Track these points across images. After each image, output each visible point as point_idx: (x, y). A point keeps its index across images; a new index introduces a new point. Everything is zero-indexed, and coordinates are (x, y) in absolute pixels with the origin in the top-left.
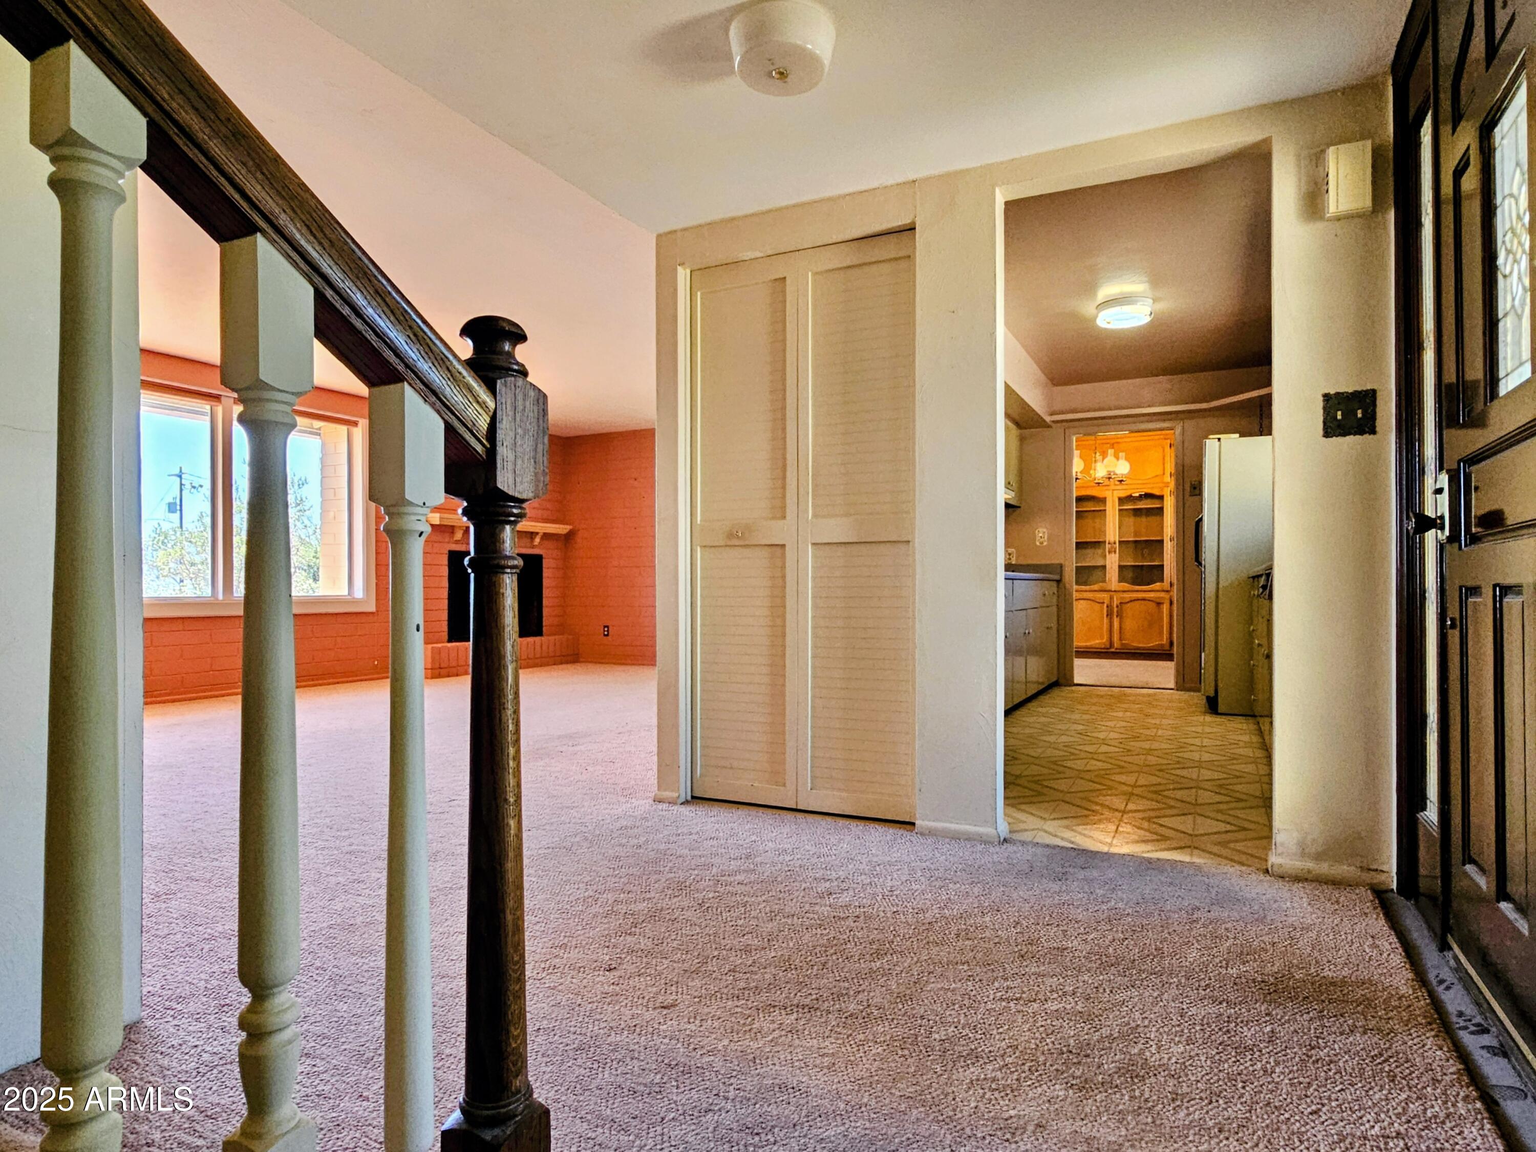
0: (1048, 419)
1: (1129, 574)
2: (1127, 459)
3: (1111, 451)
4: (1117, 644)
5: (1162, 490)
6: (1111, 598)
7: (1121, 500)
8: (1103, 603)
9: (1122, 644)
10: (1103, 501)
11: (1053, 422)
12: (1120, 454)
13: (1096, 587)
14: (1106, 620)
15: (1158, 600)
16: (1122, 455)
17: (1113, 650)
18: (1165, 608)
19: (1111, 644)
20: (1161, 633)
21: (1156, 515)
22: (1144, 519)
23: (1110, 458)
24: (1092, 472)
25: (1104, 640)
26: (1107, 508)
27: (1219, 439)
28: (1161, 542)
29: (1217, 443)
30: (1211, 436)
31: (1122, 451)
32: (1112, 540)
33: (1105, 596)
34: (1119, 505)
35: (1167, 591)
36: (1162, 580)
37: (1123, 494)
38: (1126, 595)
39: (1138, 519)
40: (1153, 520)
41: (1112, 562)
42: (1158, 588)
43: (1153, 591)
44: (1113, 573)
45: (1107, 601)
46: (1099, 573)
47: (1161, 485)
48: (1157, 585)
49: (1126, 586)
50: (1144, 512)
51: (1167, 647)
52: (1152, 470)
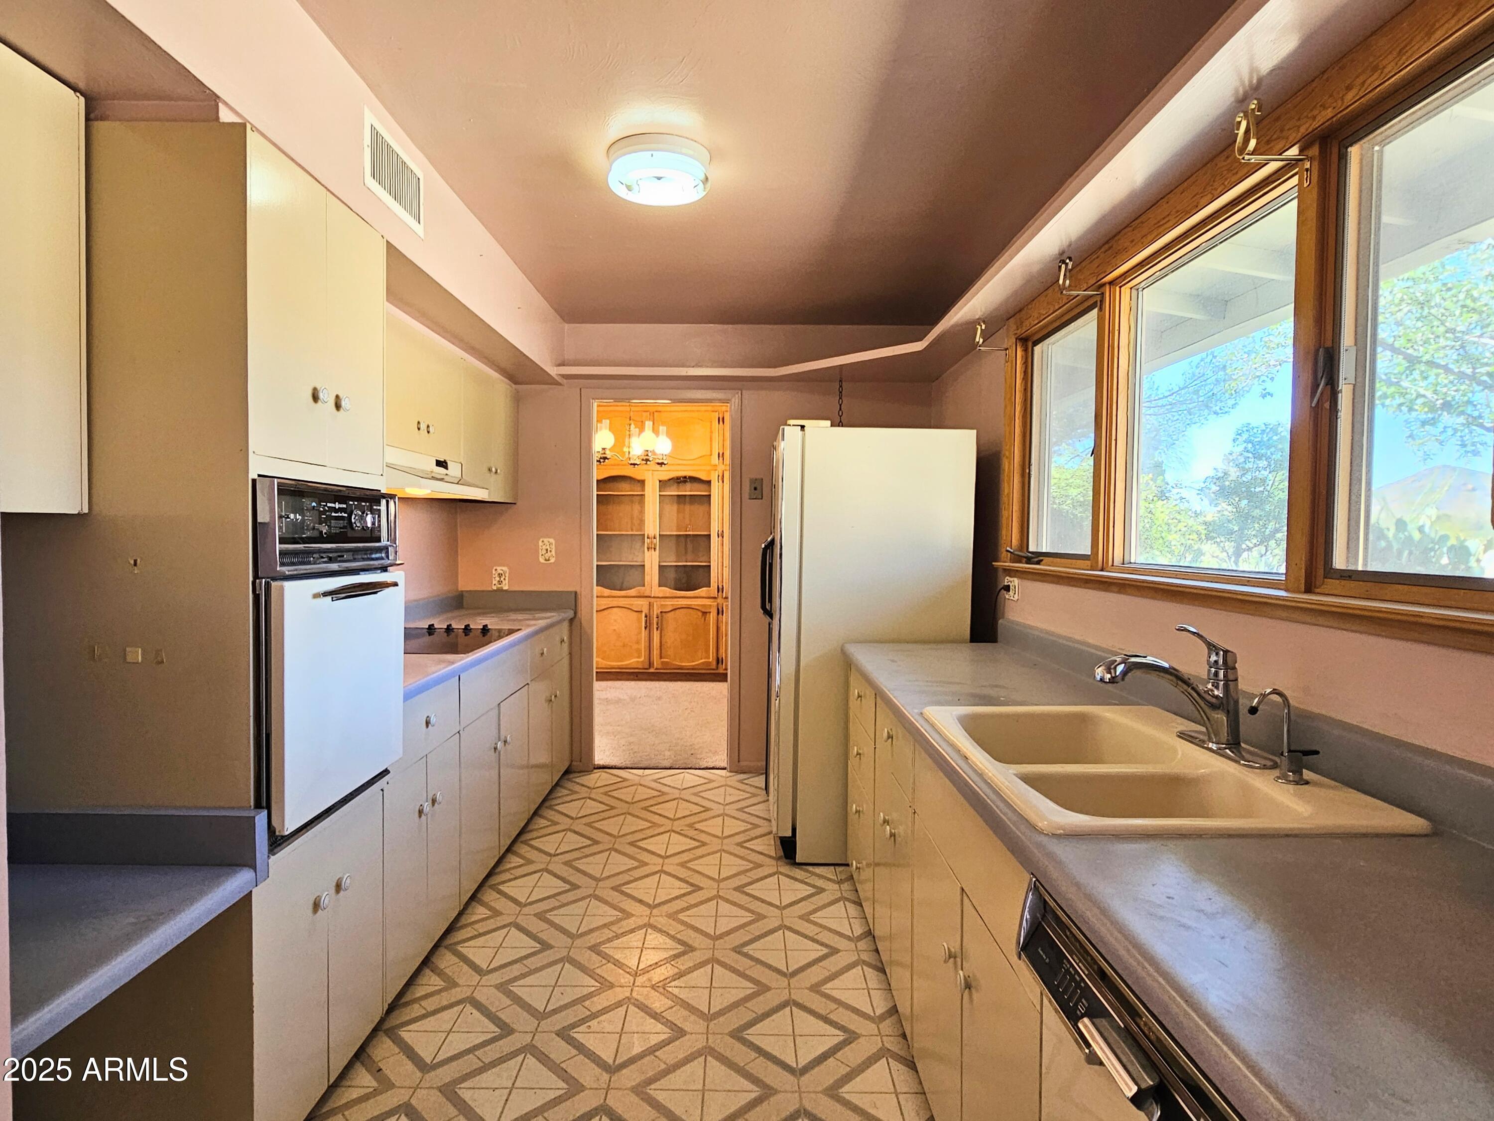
0: (553, 371)
1: (672, 575)
2: (669, 435)
3: (648, 424)
4: (657, 663)
5: (709, 472)
6: (650, 605)
7: (663, 484)
8: (642, 611)
9: (662, 663)
10: (642, 482)
11: (563, 376)
12: (661, 428)
13: (632, 592)
14: (644, 634)
15: (703, 610)
16: (662, 429)
17: (652, 670)
18: (713, 616)
19: (651, 665)
20: (707, 651)
21: (701, 503)
22: (687, 508)
23: (648, 433)
24: (626, 449)
25: (642, 659)
26: (646, 493)
27: (803, 427)
28: (709, 536)
29: (801, 433)
30: (791, 422)
31: (663, 425)
32: (652, 534)
33: (643, 604)
34: (660, 491)
35: (715, 598)
36: (708, 585)
37: (666, 476)
38: (669, 602)
39: (682, 506)
40: (699, 509)
41: (652, 560)
42: (703, 595)
43: (699, 597)
44: (652, 574)
45: (645, 610)
46: (635, 574)
47: (708, 468)
48: (702, 591)
49: (667, 591)
50: (688, 499)
51: (714, 666)
52: (697, 450)
